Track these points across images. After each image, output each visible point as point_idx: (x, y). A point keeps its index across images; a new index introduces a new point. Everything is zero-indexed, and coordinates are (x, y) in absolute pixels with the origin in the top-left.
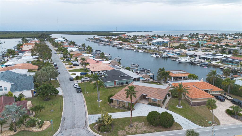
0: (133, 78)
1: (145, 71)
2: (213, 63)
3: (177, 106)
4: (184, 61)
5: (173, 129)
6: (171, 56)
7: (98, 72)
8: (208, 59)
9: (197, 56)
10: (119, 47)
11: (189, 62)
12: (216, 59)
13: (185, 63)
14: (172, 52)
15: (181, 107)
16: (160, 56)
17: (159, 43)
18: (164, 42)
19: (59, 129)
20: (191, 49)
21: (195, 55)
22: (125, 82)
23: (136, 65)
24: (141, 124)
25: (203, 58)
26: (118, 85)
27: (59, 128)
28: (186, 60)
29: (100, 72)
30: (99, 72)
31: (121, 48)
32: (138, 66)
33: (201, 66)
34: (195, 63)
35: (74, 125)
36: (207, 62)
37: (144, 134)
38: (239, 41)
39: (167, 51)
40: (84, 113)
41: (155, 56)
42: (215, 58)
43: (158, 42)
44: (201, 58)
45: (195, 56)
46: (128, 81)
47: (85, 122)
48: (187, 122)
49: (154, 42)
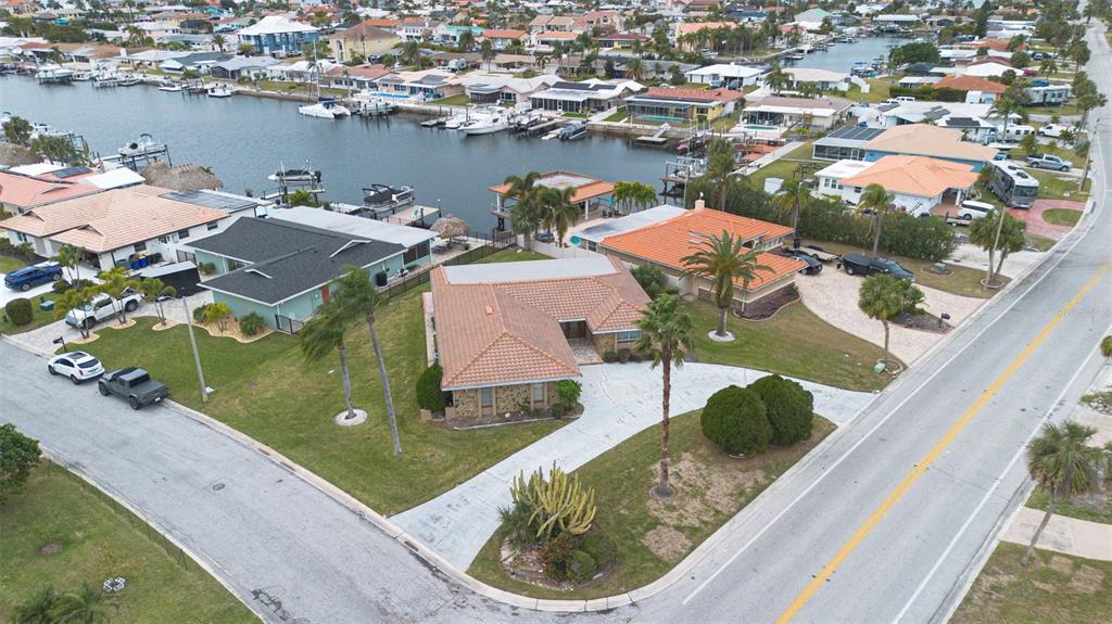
0: (400, 247)
1: (394, 197)
2: (597, 119)
3: (712, 335)
4: (487, 124)
6: (400, 104)
7: (132, 251)
8: (570, 107)
9: (518, 97)
10: (50, 75)
11: (506, 126)
12: (599, 106)
13: (492, 134)
14: (397, 88)
15: (729, 337)
16: (349, 113)
17: (278, 40)
18: (300, 33)
20: (453, 64)
21: (505, 91)
24: (687, 463)
25: (551, 105)
28: (495, 121)
29: (148, 245)
30: (140, 246)
31: (66, 81)
32: (318, 174)
33: (564, 138)
34: (532, 129)
35: (384, 612)
36: (577, 122)
38: (592, 22)
39: (364, 82)
40: (352, 519)
41: (329, 113)
42: (596, 101)
43: (271, 36)
44: (541, 106)
45: (509, 96)
47: (426, 571)
49: (248, 37)
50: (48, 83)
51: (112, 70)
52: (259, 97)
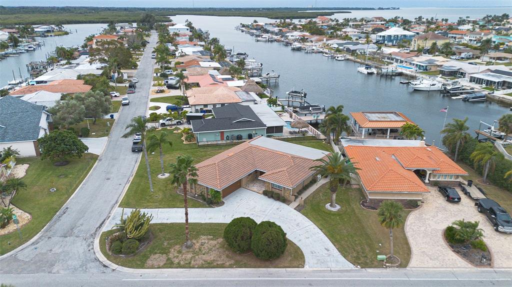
0: (265, 126)
1: (311, 108)
2: (499, 93)
3: (328, 206)
4: (427, 86)
5: (279, 266)
6: (404, 71)
7: (202, 107)
8: (489, 83)
9: (466, 75)
10: (294, 47)
11: (439, 89)
12: (510, 85)
13: (429, 91)
14: (410, 64)
15: (336, 209)
16: (376, 72)
17: (392, 38)
18: (405, 36)
19: (38, 234)
20: (463, 55)
21: (461, 71)
22: (245, 135)
23: (300, 93)
24: (214, 242)
25: (479, 81)
26: (228, 141)
27: (40, 232)
28: (433, 85)
29: (209, 106)
30: (206, 106)
31: (299, 49)
32: (305, 95)
33: (465, 100)
34: (452, 92)
35: (72, 229)
36: (486, 92)
37: (206, 269)
39: (398, 60)
40: (114, 202)
41: (365, 71)
43: (390, 36)
44: (474, 81)
45: (462, 74)
46: (254, 132)
47: (98, 225)
48: (326, 249)
49: (380, 36)
50: (293, 49)
51: (317, 46)
52: (355, 62)
